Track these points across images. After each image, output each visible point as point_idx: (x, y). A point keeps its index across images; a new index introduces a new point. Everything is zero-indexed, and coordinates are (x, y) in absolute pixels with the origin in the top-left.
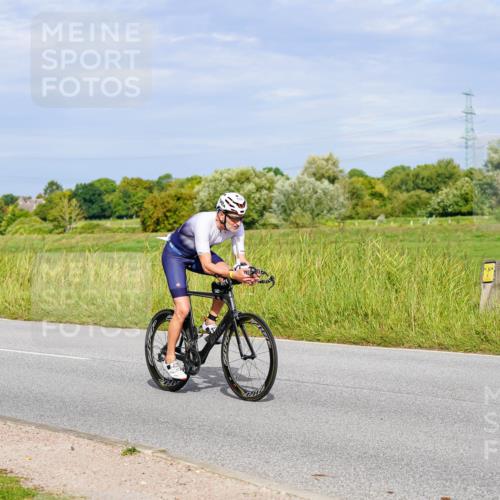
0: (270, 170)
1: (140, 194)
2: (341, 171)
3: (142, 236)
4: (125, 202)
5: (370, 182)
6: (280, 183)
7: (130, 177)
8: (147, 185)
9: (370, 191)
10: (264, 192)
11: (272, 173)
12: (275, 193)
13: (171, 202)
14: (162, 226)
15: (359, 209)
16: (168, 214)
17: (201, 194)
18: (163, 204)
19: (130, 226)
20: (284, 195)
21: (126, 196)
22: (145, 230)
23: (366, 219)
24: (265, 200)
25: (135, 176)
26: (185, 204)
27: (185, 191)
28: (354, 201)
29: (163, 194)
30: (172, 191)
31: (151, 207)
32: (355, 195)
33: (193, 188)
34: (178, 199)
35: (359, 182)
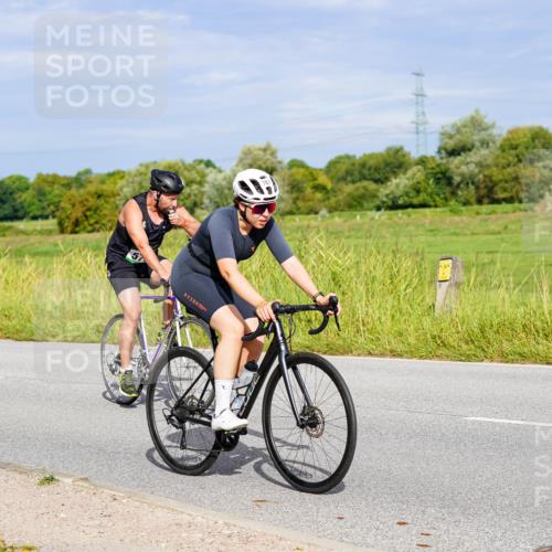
0: (201, 161)
1: (57, 192)
2: (280, 162)
3: (59, 239)
4: (40, 201)
5: (311, 173)
6: (211, 176)
7: (44, 173)
8: (65, 182)
9: (311, 184)
10: (195, 187)
11: (202, 166)
12: (207, 188)
13: (91, 199)
14: (82, 227)
15: (300, 204)
16: (88, 213)
17: (125, 190)
18: (82, 202)
19: (45, 228)
20: (217, 190)
21: (41, 194)
22: (62, 231)
23: (308, 213)
24: (195, 195)
25: (51, 173)
26: (107, 202)
27: (107, 187)
28: (295, 195)
29: (82, 191)
30: (92, 188)
31: (68, 206)
32: (295, 187)
33: (116, 183)
34: (99, 196)
35: (299, 173)
